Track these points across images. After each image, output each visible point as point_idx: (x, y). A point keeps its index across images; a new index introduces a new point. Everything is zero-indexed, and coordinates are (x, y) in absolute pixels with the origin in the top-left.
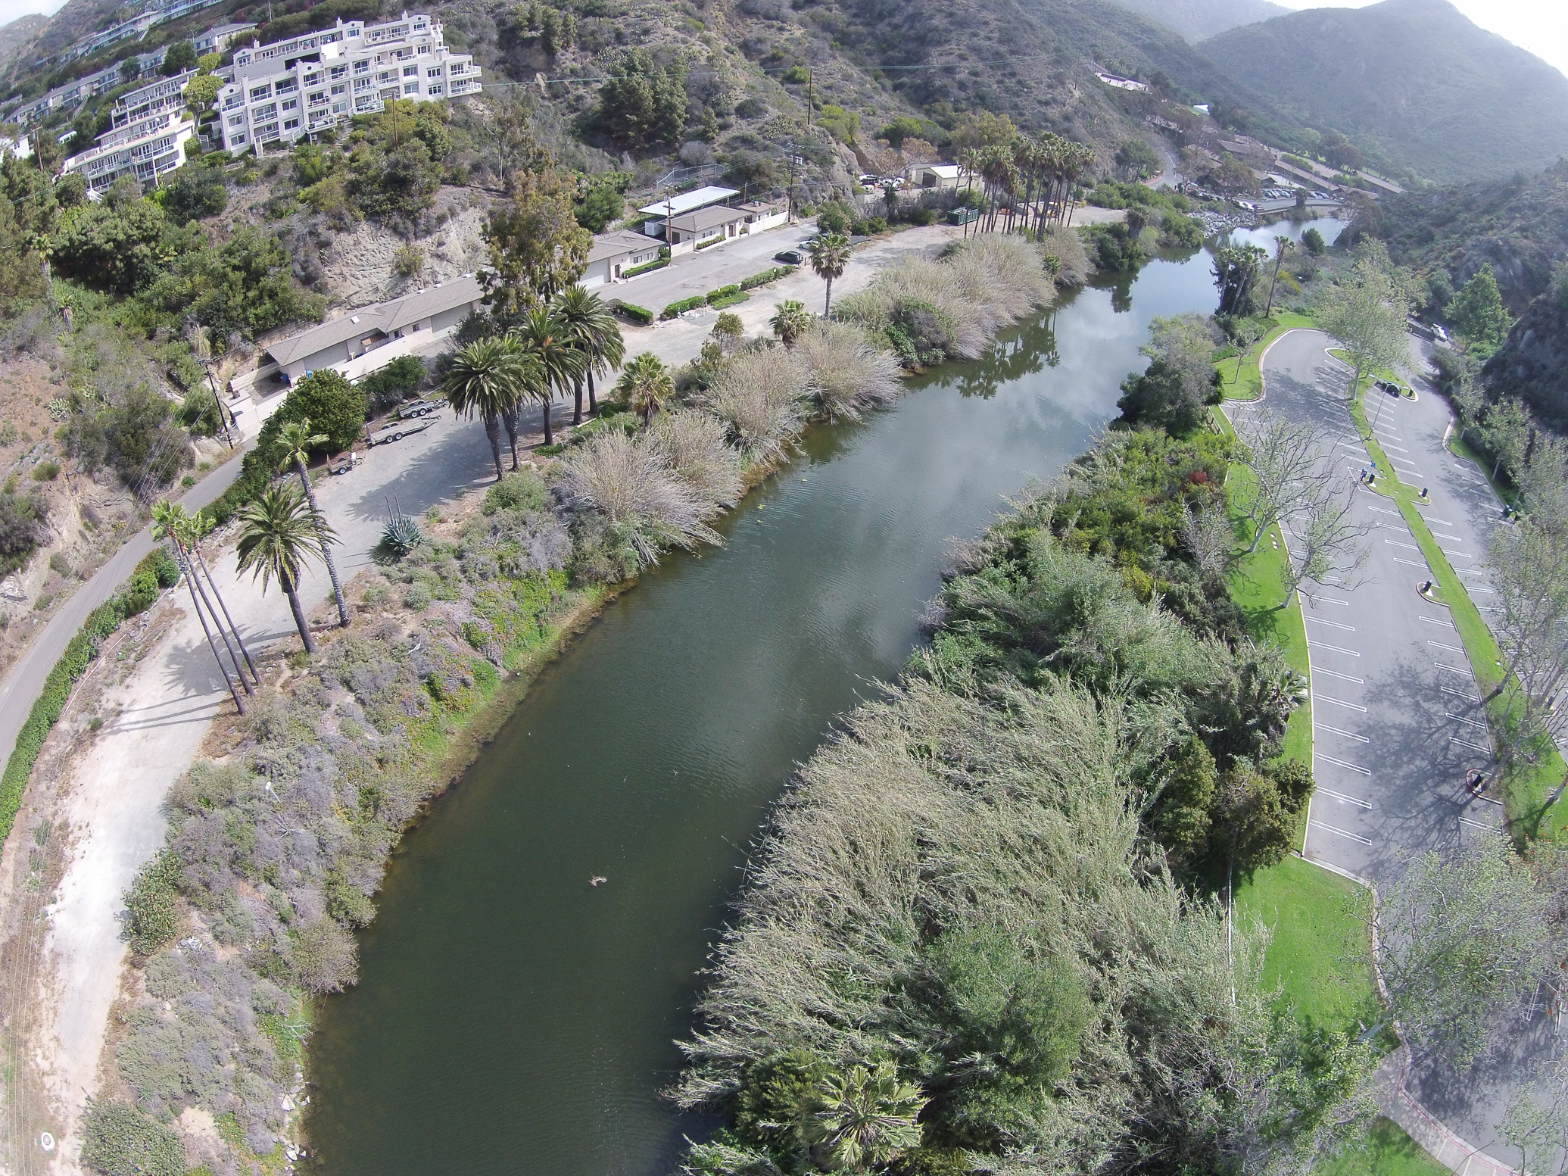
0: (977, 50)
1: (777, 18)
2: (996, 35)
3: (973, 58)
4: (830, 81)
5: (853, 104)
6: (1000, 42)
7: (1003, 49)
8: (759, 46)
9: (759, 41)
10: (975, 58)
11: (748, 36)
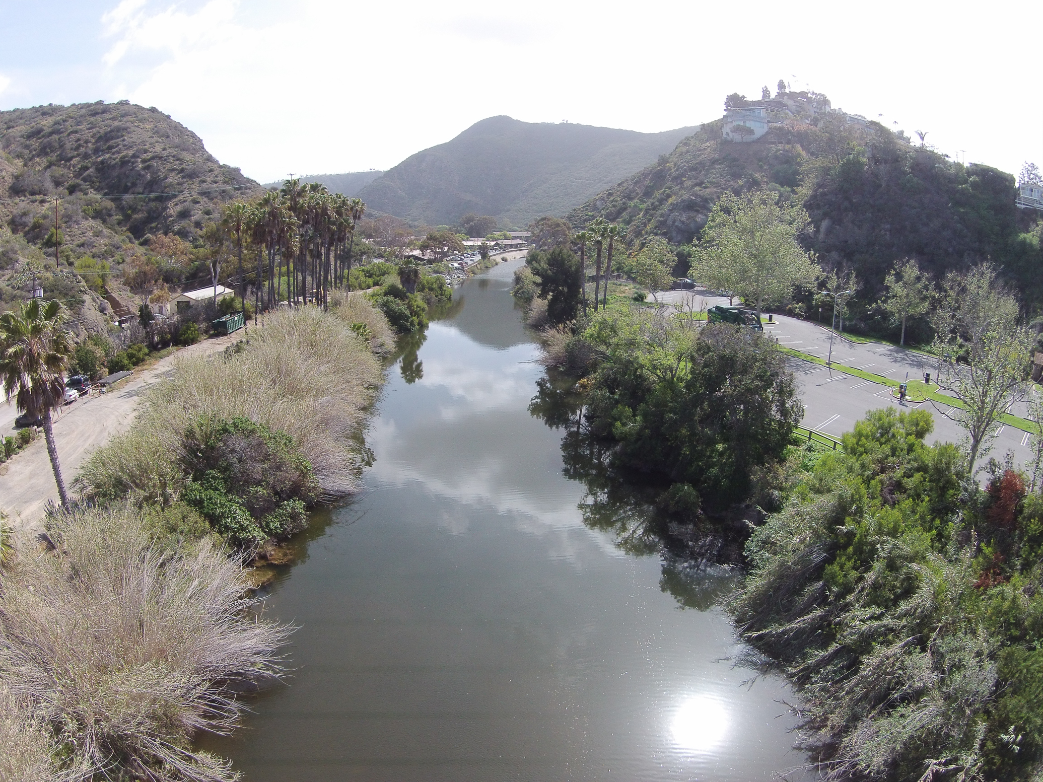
0: (206, 194)
1: (39, 194)
2: (221, 178)
3: (203, 200)
4: (82, 240)
5: (104, 256)
6: (225, 182)
7: (228, 188)
8: (24, 219)
9: (25, 214)
10: (206, 199)
11: (15, 212)
